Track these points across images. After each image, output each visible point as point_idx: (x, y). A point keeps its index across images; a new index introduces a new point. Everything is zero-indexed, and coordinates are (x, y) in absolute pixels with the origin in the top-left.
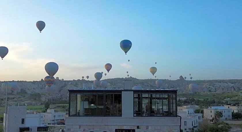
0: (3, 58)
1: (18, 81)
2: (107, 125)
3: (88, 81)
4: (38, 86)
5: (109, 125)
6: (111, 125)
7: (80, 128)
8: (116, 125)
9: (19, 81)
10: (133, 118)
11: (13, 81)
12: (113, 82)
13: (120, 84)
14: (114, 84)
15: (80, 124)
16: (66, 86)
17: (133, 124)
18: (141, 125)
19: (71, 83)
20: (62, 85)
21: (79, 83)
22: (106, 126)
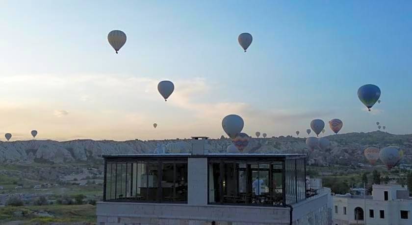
0: (167, 98)
1: (185, 140)
2: (161, 218)
3: (298, 138)
4: (216, 147)
5: (164, 218)
6: (169, 219)
7: (119, 221)
8: (177, 219)
9: (187, 139)
10: (206, 207)
11: (178, 139)
12: (343, 140)
13: (357, 144)
14: (344, 143)
15: (119, 215)
16: (260, 146)
17: (206, 218)
18: (218, 220)
19: (269, 143)
20: (254, 146)
21: (282, 143)
22: (160, 220)
